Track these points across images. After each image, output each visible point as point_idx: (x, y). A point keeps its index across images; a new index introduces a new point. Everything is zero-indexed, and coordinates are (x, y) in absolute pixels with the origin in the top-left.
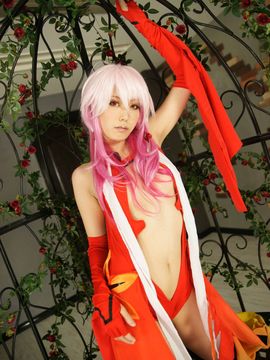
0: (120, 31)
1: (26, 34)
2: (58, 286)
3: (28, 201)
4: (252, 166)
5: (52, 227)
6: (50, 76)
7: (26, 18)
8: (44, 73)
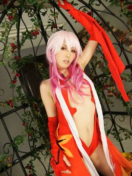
0: (60, 15)
1: (14, 18)
2: (32, 142)
3: (16, 100)
4: (126, 80)
5: (29, 113)
6: (26, 39)
7: (14, 10)
8: (23, 37)
